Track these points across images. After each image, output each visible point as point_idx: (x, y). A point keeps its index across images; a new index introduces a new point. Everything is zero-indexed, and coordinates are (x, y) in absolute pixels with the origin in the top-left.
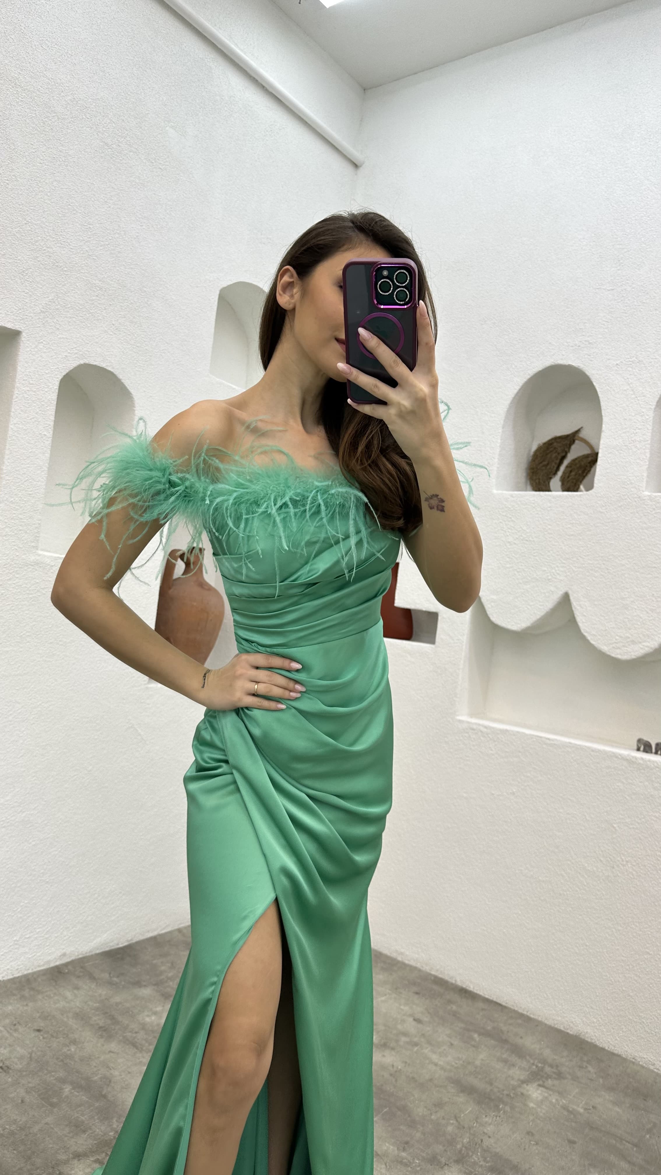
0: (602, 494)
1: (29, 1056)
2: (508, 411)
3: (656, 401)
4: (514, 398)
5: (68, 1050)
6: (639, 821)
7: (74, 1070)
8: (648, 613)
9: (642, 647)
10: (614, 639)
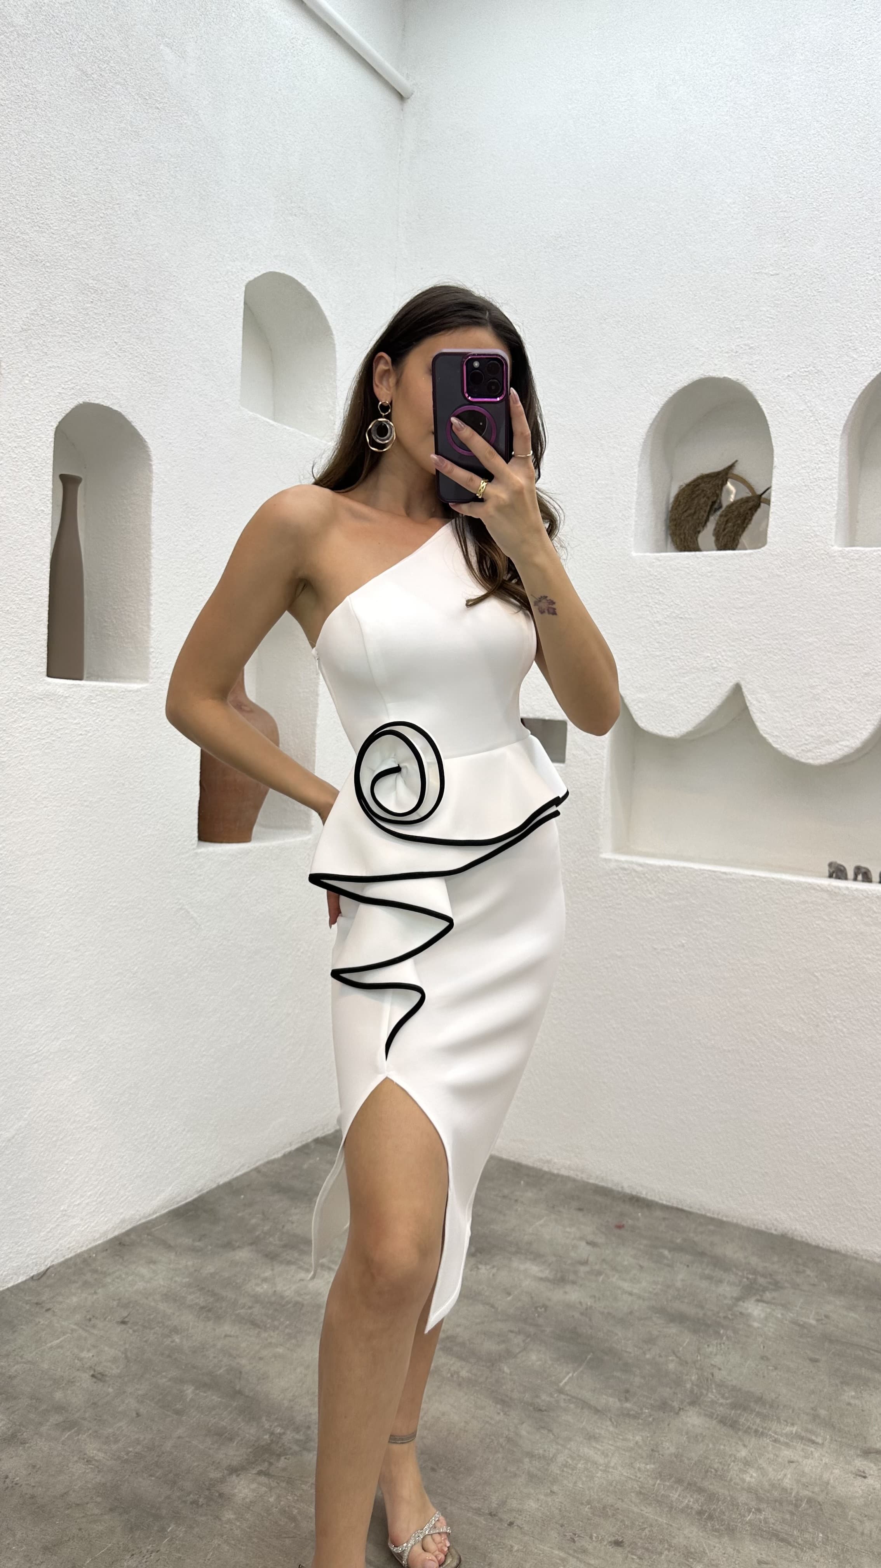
0: (778, 552)
1: (123, 1356)
2: (644, 442)
4: (652, 427)
5: (172, 1342)
6: (848, 966)
7: (190, 1366)
8: (845, 703)
9: (840, 747)
10: (803, 740)
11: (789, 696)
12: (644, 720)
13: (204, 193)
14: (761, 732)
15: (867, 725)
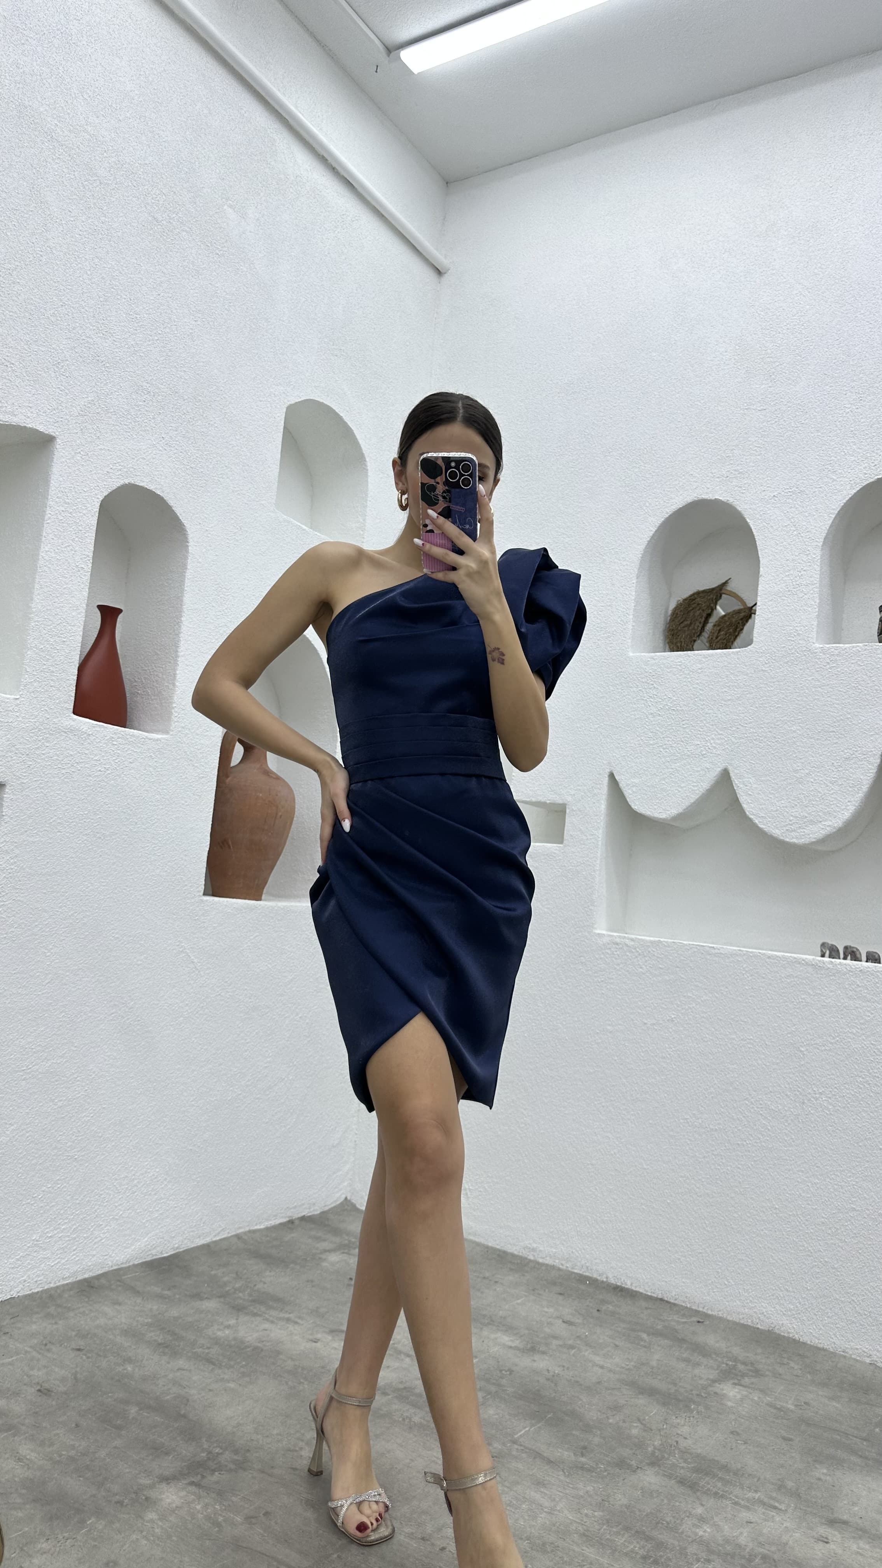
0: (764, 649)
1: (73, 1377)
2: (642, 557)
3: (823, 537)
4: (649, 542)
5: (124, 1369)
7: (137, 1390)
8: (827, 786)
9: (823, 829)
10: (788, 820)
11: (774, 779)
12: (637, 803)
13: (254, 327)
14: (747, 813)
15: (849, 806)
